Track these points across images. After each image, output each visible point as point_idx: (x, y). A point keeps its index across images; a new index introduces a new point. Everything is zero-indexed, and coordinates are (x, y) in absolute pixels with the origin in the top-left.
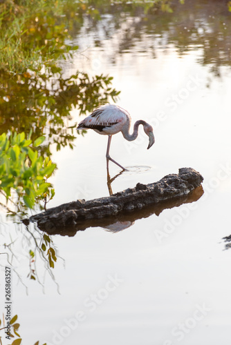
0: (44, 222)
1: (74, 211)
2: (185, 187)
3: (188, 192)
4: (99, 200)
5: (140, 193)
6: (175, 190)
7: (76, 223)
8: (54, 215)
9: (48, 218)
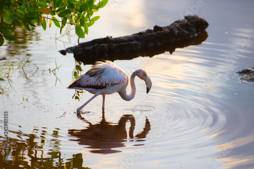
0: (80, 53)
1: (106, 45)
2: (194, 30)
3: (197, 35)
4: (125, 37)
5: (159, 33)
6: (187, 32)
7: (107, 55)
8: (89, 48)
9: (84, 50)
